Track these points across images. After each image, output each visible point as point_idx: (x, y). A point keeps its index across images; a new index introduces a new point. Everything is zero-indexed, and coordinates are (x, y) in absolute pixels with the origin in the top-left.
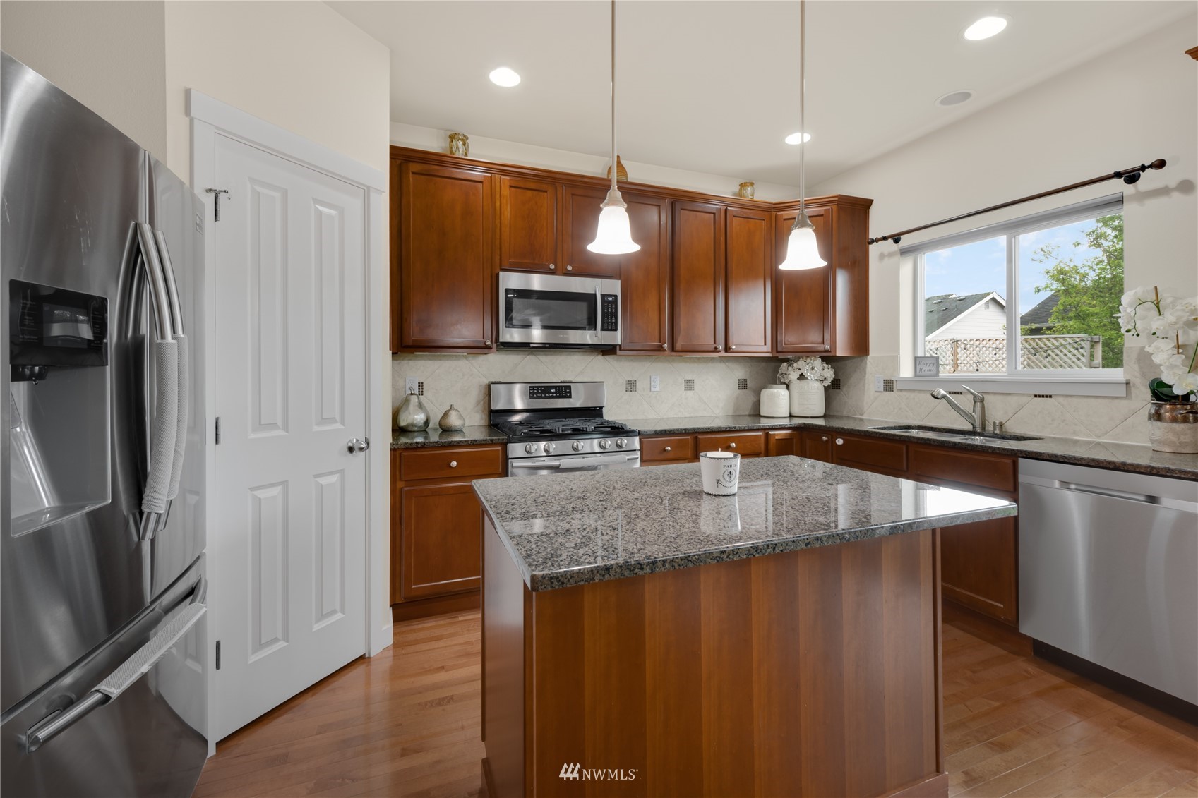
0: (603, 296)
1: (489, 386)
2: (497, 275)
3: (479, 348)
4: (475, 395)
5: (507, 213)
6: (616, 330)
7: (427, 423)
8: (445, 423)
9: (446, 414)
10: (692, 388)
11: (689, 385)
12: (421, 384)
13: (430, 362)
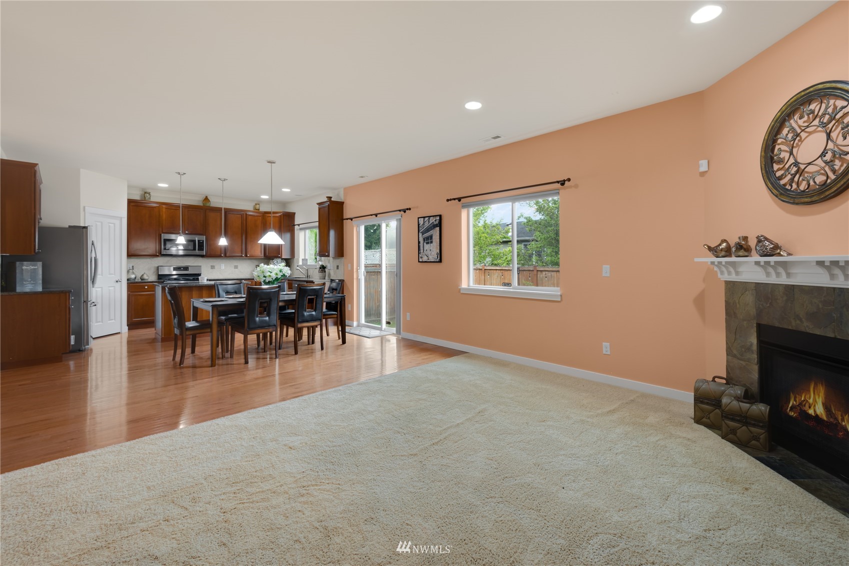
0: (198, 241)
1: (158, 267)
2: (161, 235)
3: (154, 256)
4: (153, 270)
5: (164, 216)
6: (203, 250)
7: (135, 278)
8: (142, 278)
9: (143, 275)
10: (237, 268)
11: (236, 267)
12: (133, 267)
13: (136, 260)
